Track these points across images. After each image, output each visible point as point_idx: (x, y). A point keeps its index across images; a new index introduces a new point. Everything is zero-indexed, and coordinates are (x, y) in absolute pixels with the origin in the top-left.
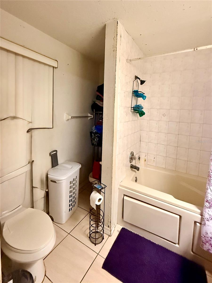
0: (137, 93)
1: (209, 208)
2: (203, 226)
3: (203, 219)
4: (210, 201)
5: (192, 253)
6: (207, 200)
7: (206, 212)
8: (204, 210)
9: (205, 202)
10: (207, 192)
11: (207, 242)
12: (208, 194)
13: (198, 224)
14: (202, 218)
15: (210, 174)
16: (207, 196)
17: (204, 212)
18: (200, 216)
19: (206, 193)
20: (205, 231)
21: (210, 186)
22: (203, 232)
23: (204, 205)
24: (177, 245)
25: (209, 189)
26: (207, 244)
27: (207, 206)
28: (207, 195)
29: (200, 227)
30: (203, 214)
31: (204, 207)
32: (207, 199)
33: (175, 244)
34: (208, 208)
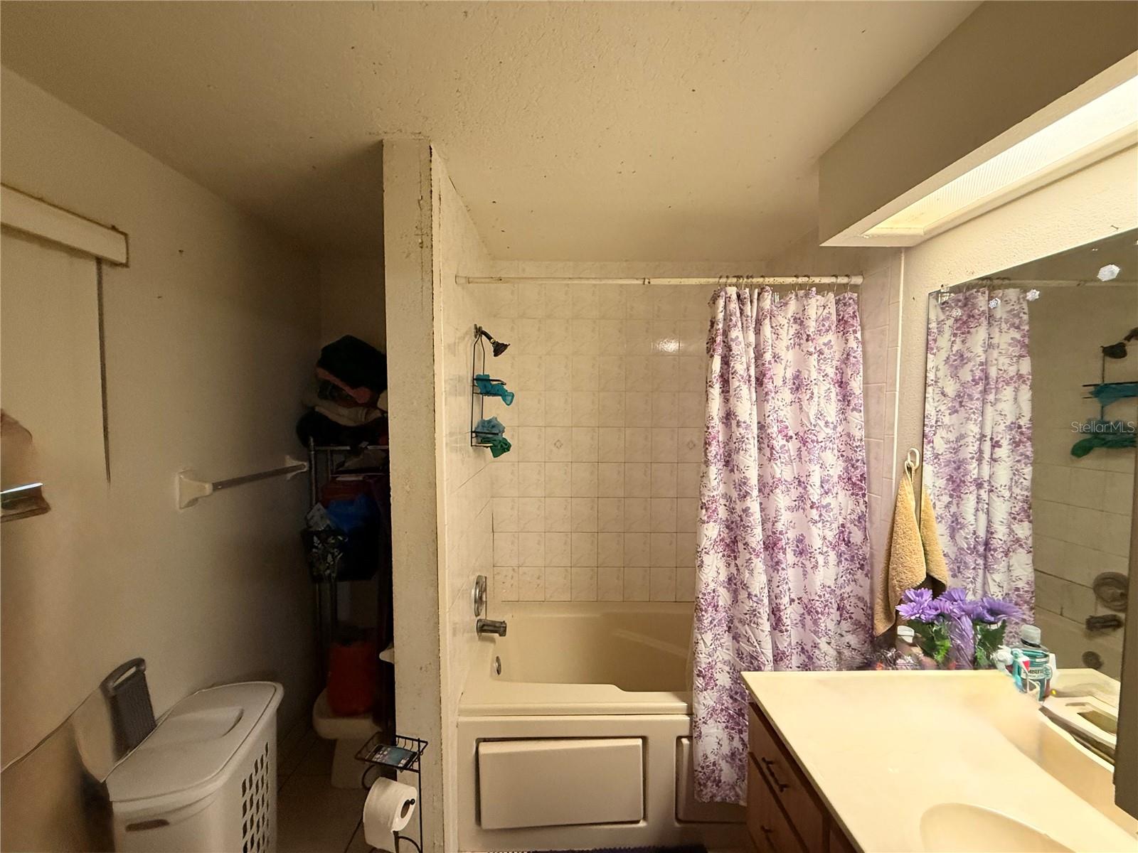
0: (487, 384)
1: (705, 690)
2: (697, 743)
3: (694, 724)
4: (705, 671)
5: (677, 825)
6: (699, 670)
7: (699, 703)
8: (695, 700)
9: (695, 677)
10: (697, 650)
11: (709, 778)
12: (700, 655)
13: (685, 741)
14: (691, 721)
15: (700, 601)
16: (698, 662)
17: (696, 704)
18: (687, 718)
19: (695, 654)
20: (703, 751)
21: (701, 634)
22: (699, 758)
23: (694, 687)
24: (642, 824)
25: (702, 642)
26: (709, 784)
27: (700, 686)
28: (698, 659)
29: (691, 746)
30: (694, 711)
31: (694, 691)
32: (699, 668)
33: (637, 822)
34: (702, 691)
